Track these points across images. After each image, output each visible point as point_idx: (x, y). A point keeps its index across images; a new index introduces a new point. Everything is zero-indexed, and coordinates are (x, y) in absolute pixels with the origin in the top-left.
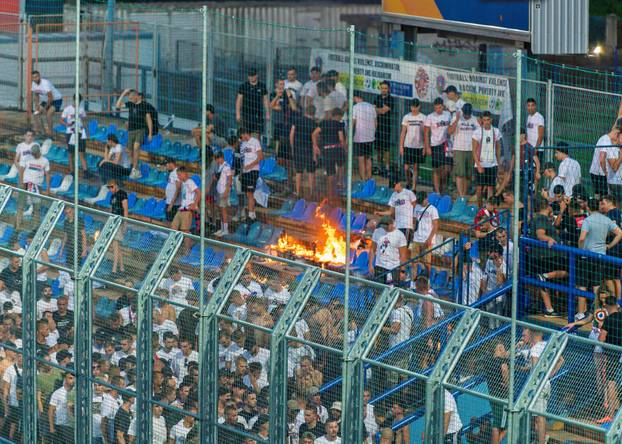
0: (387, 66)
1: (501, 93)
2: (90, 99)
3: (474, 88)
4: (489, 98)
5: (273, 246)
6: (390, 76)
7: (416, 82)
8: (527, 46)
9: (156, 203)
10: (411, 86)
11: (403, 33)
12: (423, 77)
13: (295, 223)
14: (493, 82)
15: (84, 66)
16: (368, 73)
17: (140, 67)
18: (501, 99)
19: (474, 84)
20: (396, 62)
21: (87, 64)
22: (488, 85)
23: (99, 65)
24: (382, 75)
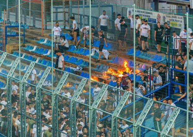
0: (149, 13)
1: (181, 22)
2: (66, 25)
3: (174, 20)
4: (178, 23)
5: (105, 72)
6: (150, 16)
7: (157, 18)
8: (189, 6)
9: (74, 58)
10: (156, 20)
11: (154, 2)
12: (159, 17)
13: (114, 64)
14: (179, 18)
15: (64, 15)
16: (143, 15)
17: (79, 15)
18: (181, 23)
19: (173, 19)
20: (151, 12)
21: (65, 14)
22: (177, 19)
23: (68, 14)
24: (148, 16)
